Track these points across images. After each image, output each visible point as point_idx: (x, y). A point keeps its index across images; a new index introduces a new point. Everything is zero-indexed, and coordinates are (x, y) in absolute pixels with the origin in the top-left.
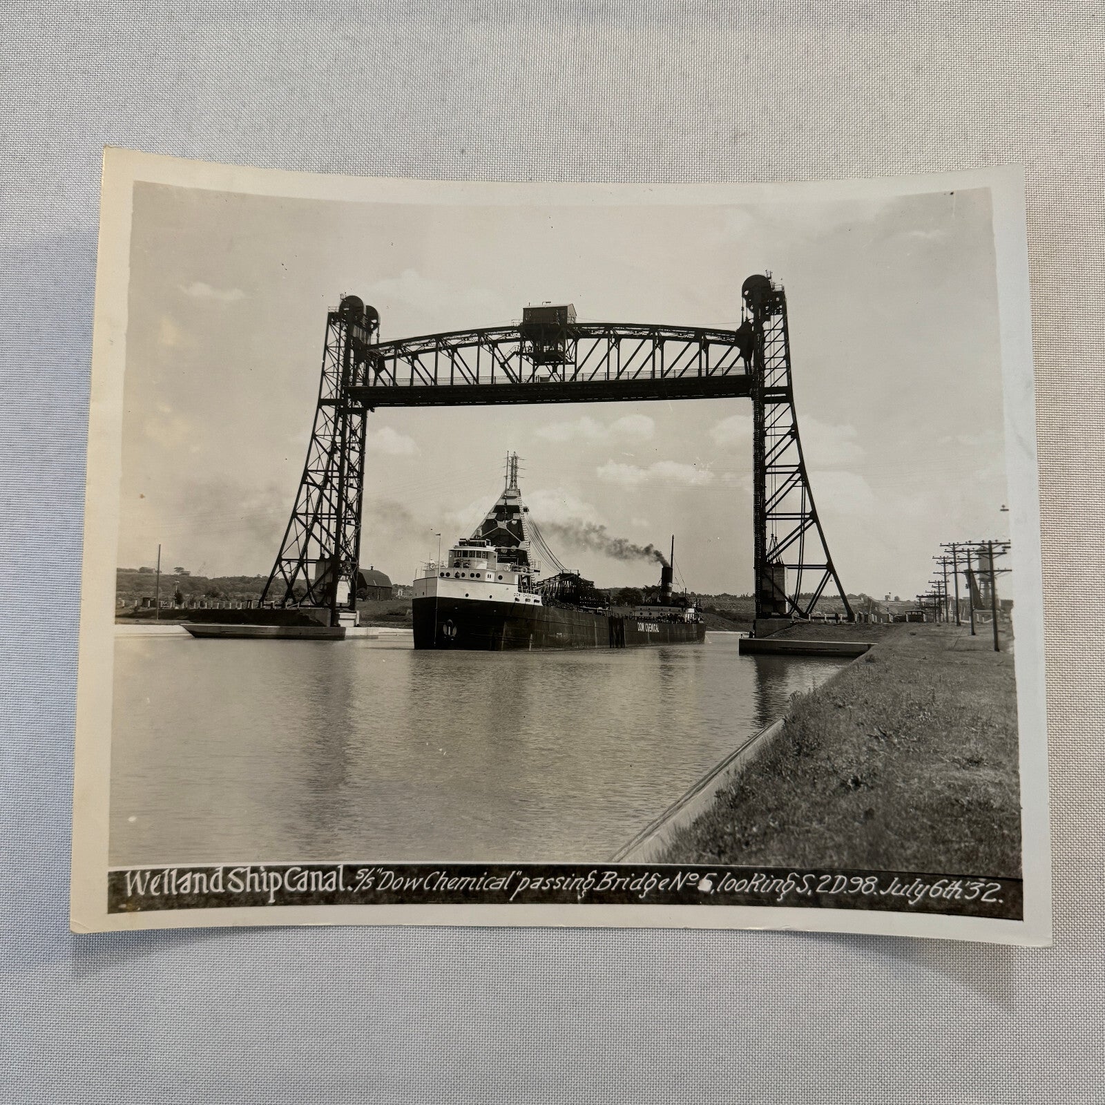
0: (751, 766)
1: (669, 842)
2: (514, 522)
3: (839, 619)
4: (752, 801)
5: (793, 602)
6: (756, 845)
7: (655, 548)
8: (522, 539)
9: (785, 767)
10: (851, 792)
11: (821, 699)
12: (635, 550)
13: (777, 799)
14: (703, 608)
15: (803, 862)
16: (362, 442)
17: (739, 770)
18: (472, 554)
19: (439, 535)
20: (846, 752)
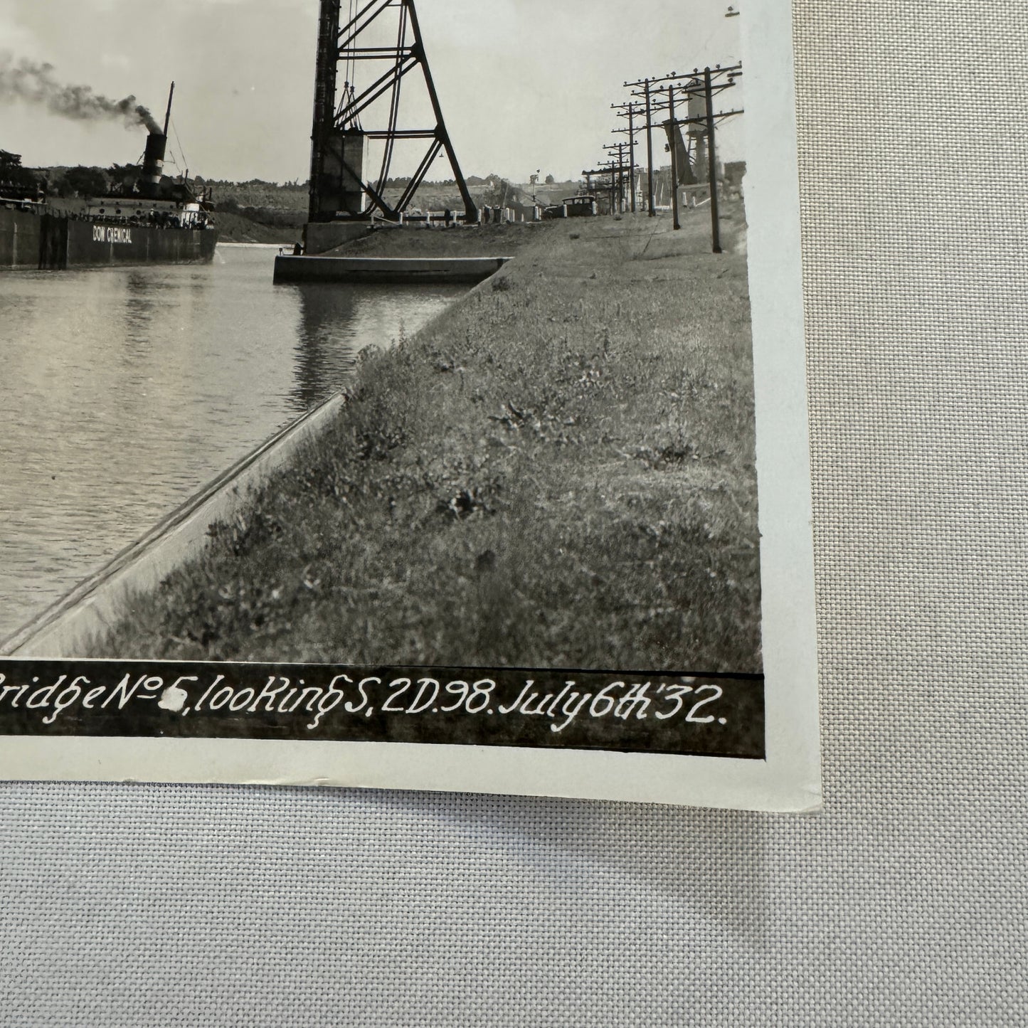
0: (278, 480)
1: (112, 618)
3: (452, 218)
4: (276, 542)
5: (375, 194)
6: (276, 624)
7: (139, 102)
9: (340, 479)
10: (455, 521)
11: (412, 358)
12: (103, 104)
13: (320, 539)
15: (361, 654)
17: (256, 486)
20: (451, 449)
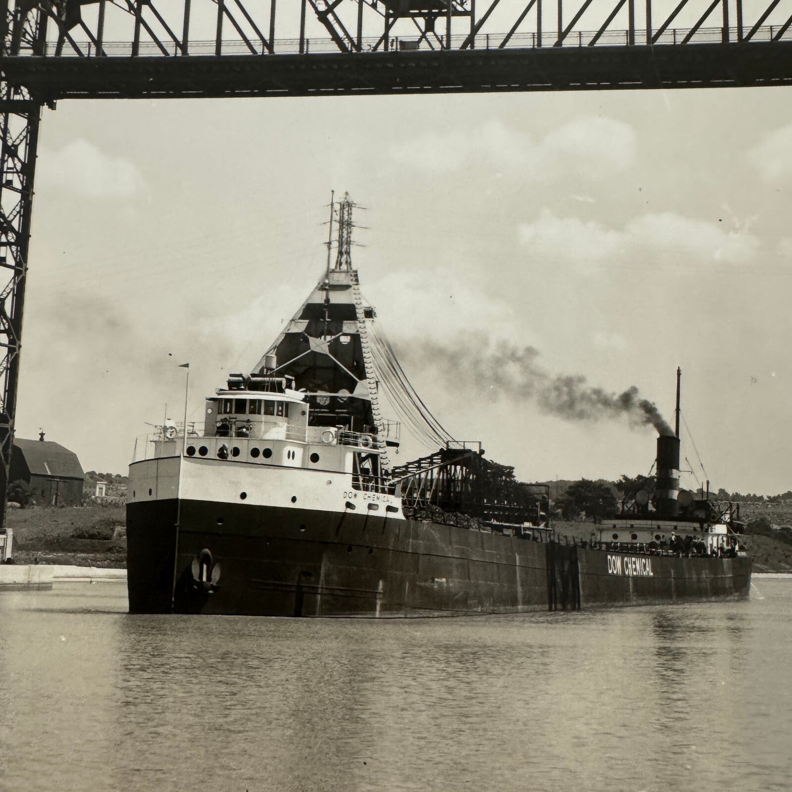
2: (345, 340)
7: (643, 396)
8: (362, 375)
12: (602, 400)
14: (744, 522)
16: (28, 170)
18: (255, 406)
19: (187, 365)
